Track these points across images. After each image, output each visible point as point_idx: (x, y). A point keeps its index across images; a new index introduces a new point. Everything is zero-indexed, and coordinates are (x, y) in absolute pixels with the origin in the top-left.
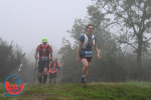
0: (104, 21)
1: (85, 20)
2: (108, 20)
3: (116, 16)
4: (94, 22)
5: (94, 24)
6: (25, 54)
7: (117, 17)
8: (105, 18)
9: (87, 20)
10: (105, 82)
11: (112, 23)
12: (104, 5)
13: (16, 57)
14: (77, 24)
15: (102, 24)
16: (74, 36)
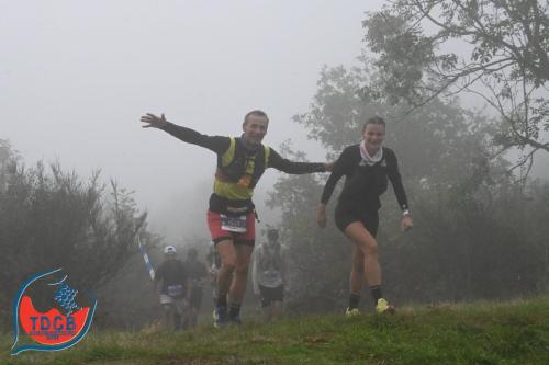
0: (434, 68)
1: (358, 70)
2: (450, 60)
3: (479, 44)
4: (396, 74)
5: (395, 83)
6: (145, 215)
7: (483, 45)
8: (437, 53)
9: (367, 71)
10: (457, 299)
11: (465, 73)
12: (430, 7)
13: (115, 229)
14: (328, 88)
15: (425, 78)
16: (322, 134)
